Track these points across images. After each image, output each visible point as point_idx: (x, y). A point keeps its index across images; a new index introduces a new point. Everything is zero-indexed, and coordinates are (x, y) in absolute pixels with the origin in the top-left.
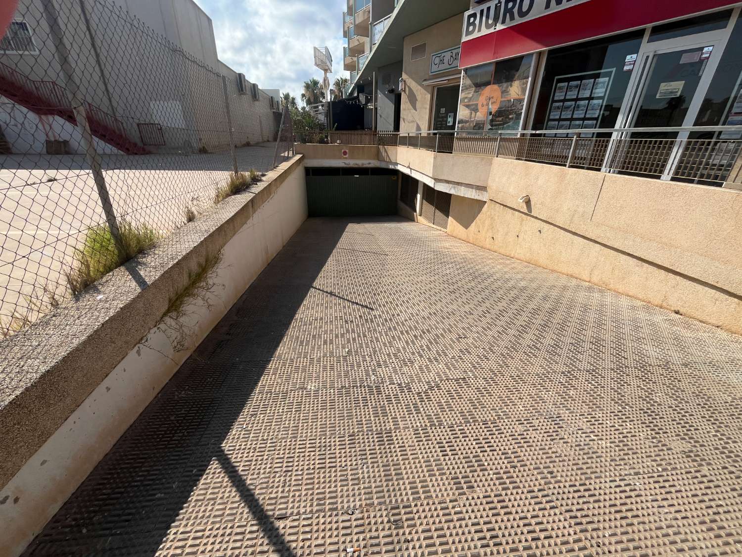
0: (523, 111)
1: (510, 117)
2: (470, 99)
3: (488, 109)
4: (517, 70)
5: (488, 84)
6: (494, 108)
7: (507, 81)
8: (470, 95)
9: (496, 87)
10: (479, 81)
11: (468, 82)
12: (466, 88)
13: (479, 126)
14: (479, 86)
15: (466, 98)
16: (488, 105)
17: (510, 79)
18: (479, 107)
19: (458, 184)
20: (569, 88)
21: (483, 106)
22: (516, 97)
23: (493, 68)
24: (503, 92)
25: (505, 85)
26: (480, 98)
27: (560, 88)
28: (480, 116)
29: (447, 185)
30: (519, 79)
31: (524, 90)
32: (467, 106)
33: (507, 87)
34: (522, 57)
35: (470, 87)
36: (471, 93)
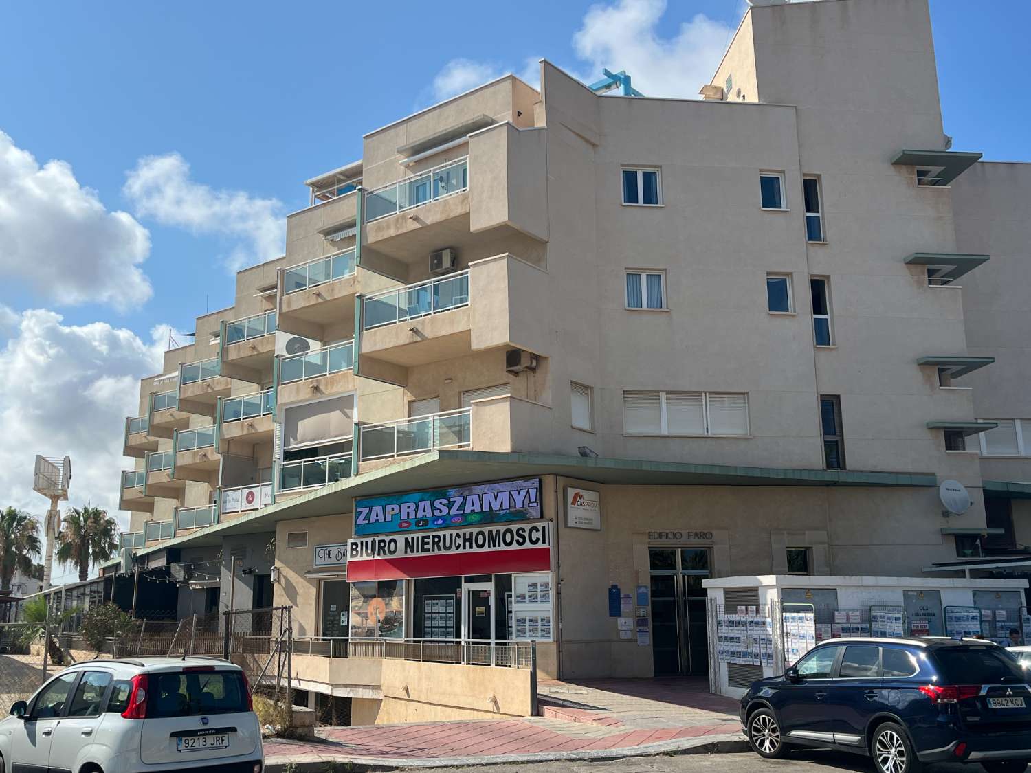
0: (404, 620)
1: (395, 624)
2: (360, 608)
3: (377, 617)
4: (394, 589)
5: (373, 597)
6: (382, 617)
7: (388, 597)
8: (360, 605)
9: (380, 599)
10: (366, 593)
11: (357, 593)
12: (357, 598)
13: (370, 632)
14: (367, 597)
15: (357, 606)
16: (376, 614)
17: (390, 595)
18: (369, 615)
19: (356, 686)
20: (433, 605)
21: (372, 614)
22: (397, 609)
23: (376, 585)
24: (386, 605)
25: (387, 599)
26: (369, 608)
27: (428, 604)
28: (371, 623)
29: (345, 689)
30: (396, 596)
31: (401, 604)
32: (359, 614)
33: (389, 601)
34: (396, 581)
35: (359, 598)
36: (360, 602)
